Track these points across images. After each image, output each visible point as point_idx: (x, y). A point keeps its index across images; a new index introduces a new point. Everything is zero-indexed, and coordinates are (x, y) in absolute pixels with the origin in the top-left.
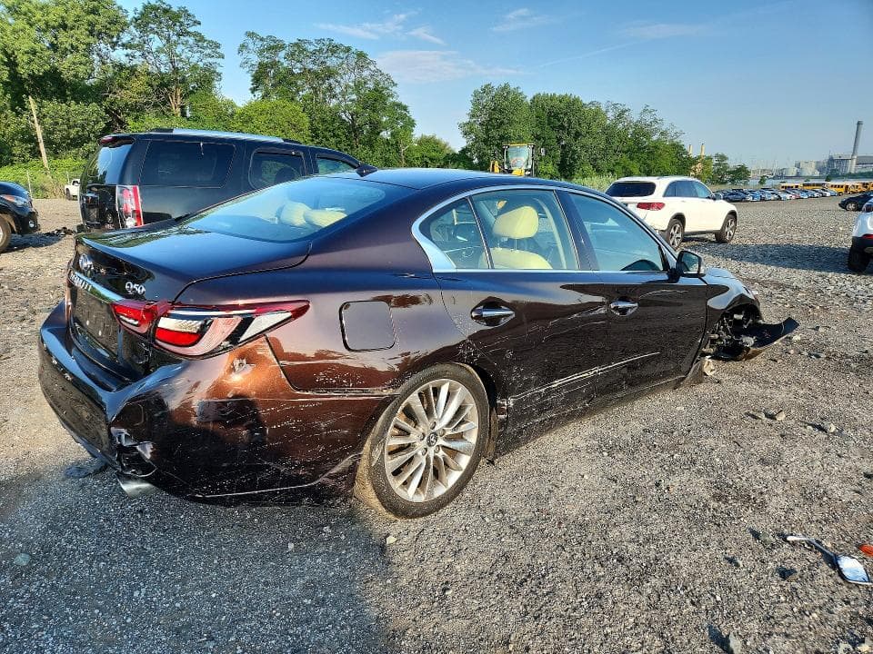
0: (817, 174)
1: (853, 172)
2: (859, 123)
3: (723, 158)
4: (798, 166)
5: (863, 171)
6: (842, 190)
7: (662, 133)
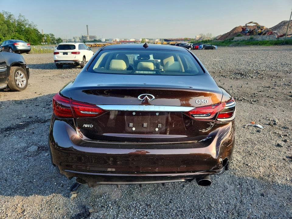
0: (80, 41)
1: (89, 40)
2: (87, 26)
3: (53, 35)
4: (74, 38)
5: (91, 40)
6: (90, 46)
7: (29, 25)
